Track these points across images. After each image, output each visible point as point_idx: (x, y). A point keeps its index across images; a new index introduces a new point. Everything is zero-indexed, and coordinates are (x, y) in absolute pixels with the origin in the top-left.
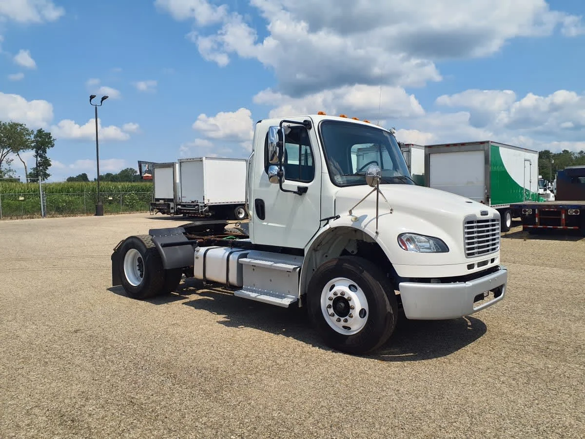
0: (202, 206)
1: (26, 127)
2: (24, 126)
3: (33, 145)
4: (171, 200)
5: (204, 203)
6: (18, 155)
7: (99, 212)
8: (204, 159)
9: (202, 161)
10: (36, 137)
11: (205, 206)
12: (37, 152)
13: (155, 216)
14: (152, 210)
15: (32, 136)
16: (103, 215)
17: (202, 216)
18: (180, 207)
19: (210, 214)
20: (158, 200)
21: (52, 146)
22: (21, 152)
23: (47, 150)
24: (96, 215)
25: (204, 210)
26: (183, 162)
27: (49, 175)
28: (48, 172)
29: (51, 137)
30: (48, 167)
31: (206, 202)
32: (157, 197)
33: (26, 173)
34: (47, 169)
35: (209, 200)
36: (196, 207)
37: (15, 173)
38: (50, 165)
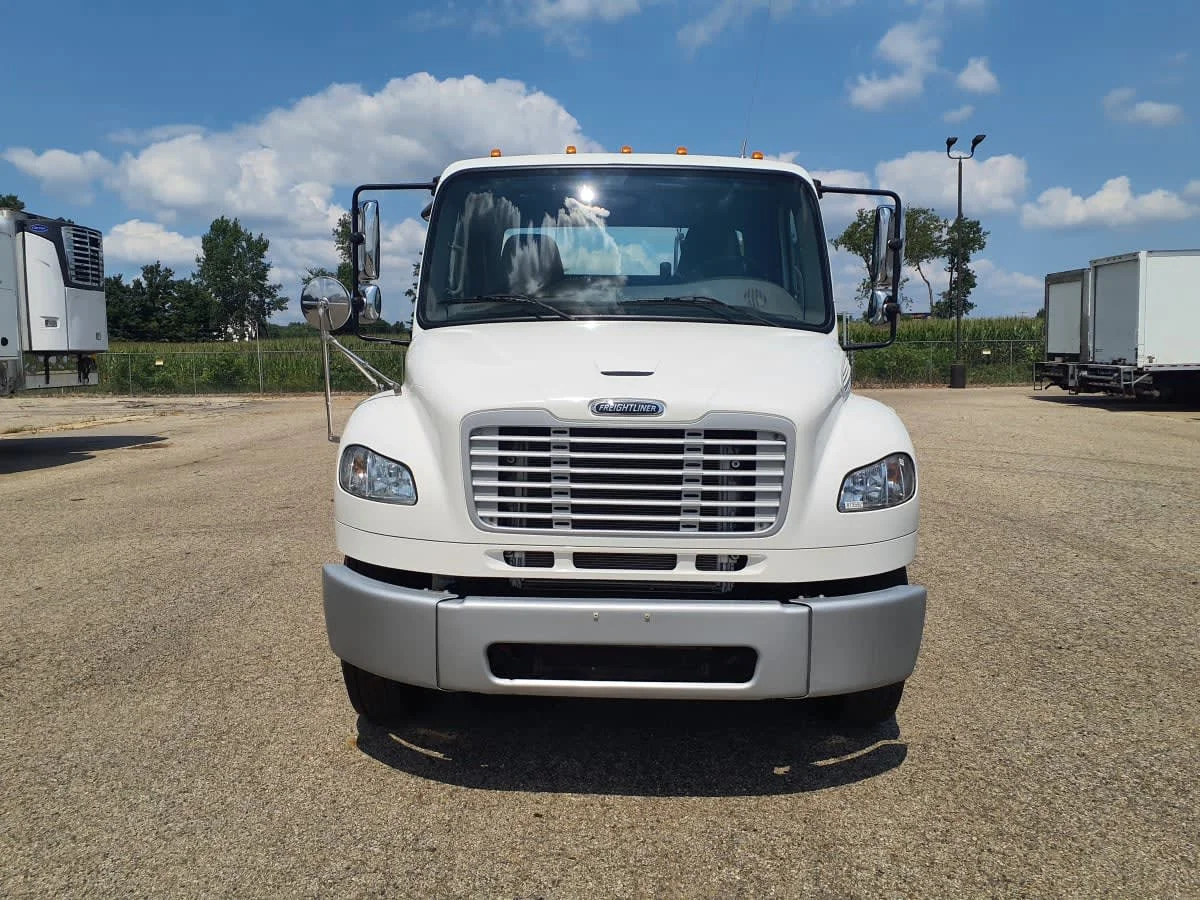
0: (1129, 373)
1: (935, 213)
2: (930, 212)
3: (946, 248)
4: (1073, 357)
5: (1136, 365)
6: (919, 268)
7: (956, 380)
8: (1143, 255)
9: (1137, 260)
10: (951, 231)
11: (1139, 372)
12: (952, 261)
13: (1044, 393)
14: (1039, 379)
15: (945, 230)
16: (964, 387)
17: (1127, 396)
18: (1085, 373)
19: (1156, 393)
20: (1052, 356)
21: (982, 247)
22: (924, 265)
23: (972, 255)
24: (950, 387)
25: (1133, 383)
26: (1100, 266)
27: (971, 306)
28: (970, 299)
29: (979, 230)
30: (971, 290)
31: (1142, 363)
32: (1051, 350)
33: (931, 303)
34: (969, 293)
35: (1151, 359)
36: (1116, 375)
37: (910, 304)
38: (974, 285)
